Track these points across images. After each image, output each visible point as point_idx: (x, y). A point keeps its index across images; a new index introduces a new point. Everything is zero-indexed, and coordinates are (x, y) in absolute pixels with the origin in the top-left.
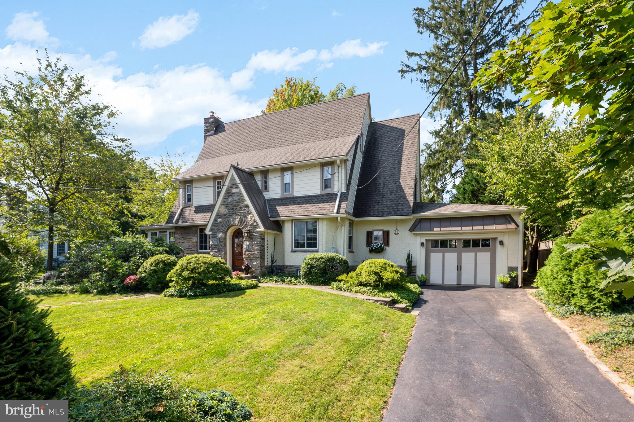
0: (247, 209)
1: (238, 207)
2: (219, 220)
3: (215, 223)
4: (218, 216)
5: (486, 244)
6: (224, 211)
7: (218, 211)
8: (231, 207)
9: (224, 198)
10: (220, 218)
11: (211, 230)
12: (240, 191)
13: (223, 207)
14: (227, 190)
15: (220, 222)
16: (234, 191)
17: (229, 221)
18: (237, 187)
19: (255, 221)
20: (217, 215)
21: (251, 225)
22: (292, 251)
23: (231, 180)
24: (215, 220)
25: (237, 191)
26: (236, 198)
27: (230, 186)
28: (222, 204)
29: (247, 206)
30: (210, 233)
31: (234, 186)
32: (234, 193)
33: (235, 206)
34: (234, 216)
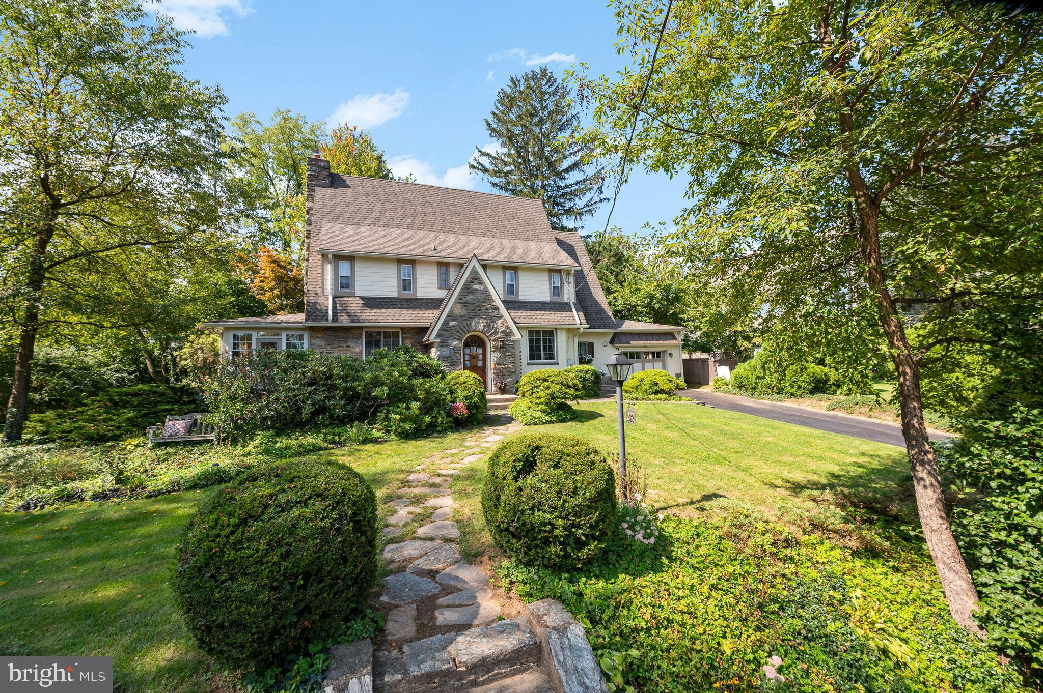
0: (496, 312)
1: (483, 309)
2: (451, 323)
3: (445, 327)
4: (450, 317)
5: (658, 355)
6: (459, 310)
7: (451, 310)
8: (472, 307)
9: (461, 293)
10: (453, 320)
11: (438, 336)
12: (486, 288)
13: (459, 306)
14: (464, 285)
15: (453, 326)
16: (476, 287)
17: (469, 325)
18: (481, 283)
19: (508, 327)
20: (448, 316)
21: (503, 332)
22: (528, 364)
23: (471, 272)
24: (446, 323)
25: (482, 287)
26: (480, 297)
27: (470, 280)
28: (456, 302)
29: (497, 309)
30: (438, 340)
31: (476, 282)
32: (476, 290)
33: (479, 306)
34: (476, 320)
